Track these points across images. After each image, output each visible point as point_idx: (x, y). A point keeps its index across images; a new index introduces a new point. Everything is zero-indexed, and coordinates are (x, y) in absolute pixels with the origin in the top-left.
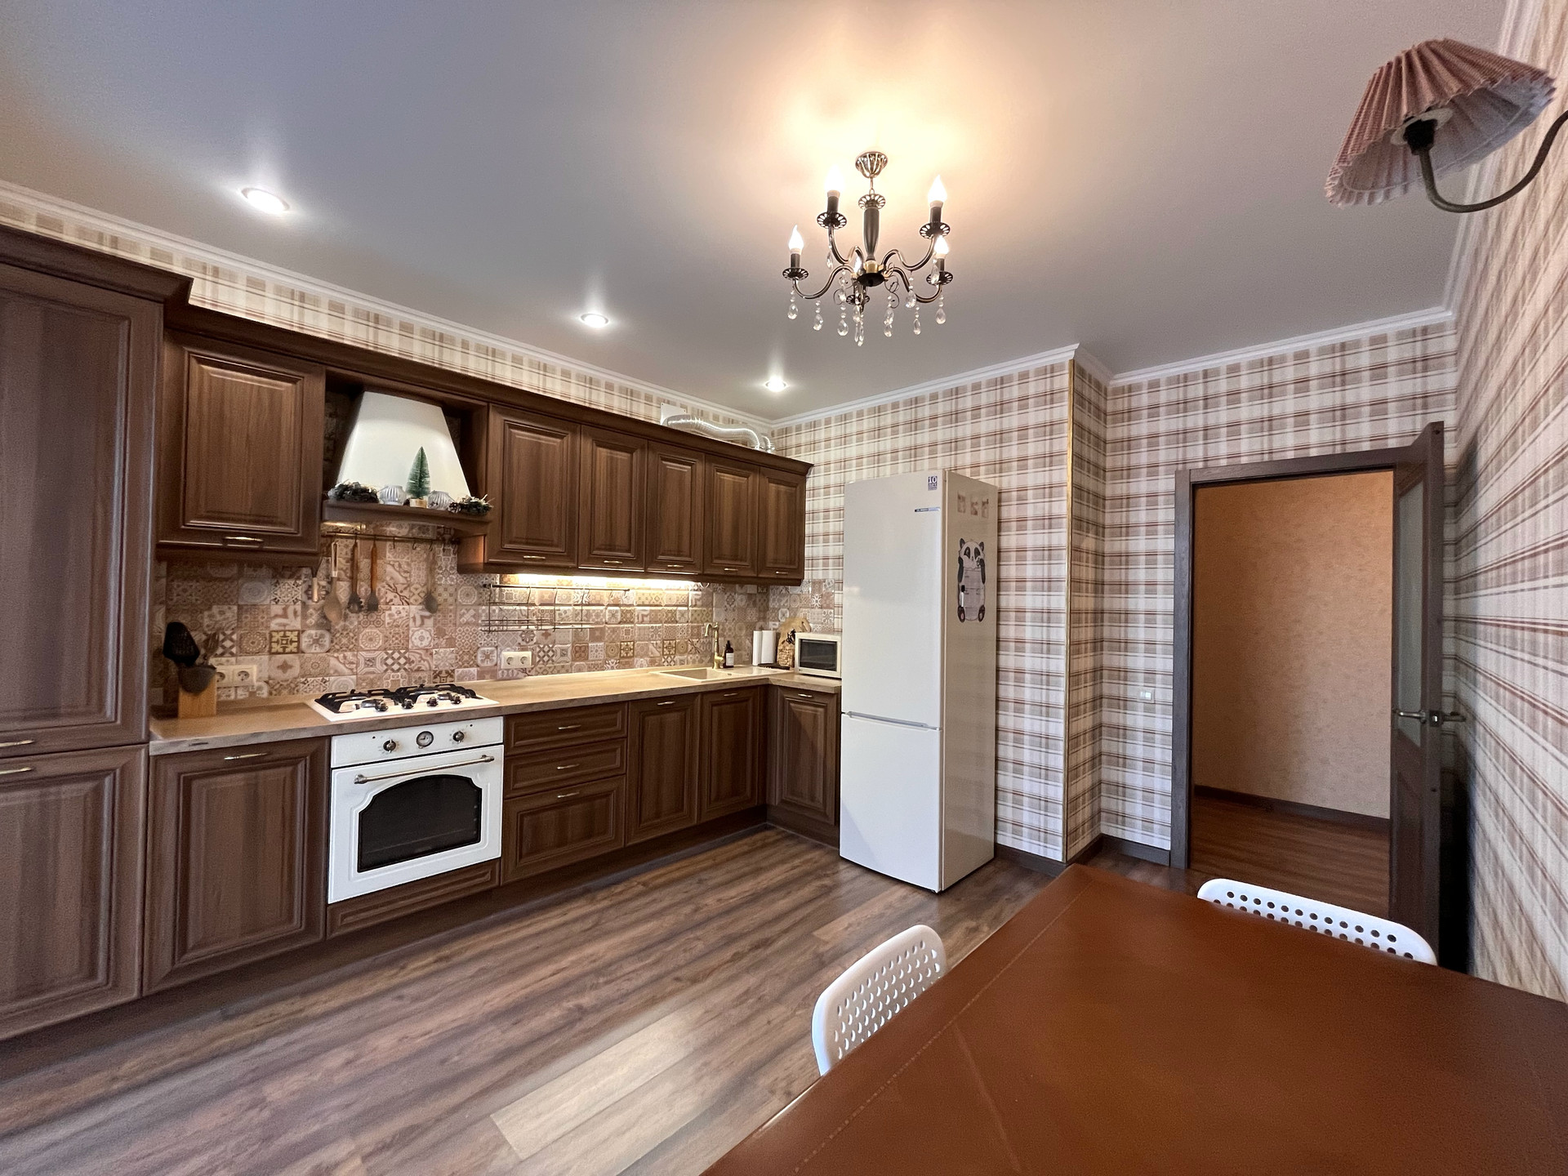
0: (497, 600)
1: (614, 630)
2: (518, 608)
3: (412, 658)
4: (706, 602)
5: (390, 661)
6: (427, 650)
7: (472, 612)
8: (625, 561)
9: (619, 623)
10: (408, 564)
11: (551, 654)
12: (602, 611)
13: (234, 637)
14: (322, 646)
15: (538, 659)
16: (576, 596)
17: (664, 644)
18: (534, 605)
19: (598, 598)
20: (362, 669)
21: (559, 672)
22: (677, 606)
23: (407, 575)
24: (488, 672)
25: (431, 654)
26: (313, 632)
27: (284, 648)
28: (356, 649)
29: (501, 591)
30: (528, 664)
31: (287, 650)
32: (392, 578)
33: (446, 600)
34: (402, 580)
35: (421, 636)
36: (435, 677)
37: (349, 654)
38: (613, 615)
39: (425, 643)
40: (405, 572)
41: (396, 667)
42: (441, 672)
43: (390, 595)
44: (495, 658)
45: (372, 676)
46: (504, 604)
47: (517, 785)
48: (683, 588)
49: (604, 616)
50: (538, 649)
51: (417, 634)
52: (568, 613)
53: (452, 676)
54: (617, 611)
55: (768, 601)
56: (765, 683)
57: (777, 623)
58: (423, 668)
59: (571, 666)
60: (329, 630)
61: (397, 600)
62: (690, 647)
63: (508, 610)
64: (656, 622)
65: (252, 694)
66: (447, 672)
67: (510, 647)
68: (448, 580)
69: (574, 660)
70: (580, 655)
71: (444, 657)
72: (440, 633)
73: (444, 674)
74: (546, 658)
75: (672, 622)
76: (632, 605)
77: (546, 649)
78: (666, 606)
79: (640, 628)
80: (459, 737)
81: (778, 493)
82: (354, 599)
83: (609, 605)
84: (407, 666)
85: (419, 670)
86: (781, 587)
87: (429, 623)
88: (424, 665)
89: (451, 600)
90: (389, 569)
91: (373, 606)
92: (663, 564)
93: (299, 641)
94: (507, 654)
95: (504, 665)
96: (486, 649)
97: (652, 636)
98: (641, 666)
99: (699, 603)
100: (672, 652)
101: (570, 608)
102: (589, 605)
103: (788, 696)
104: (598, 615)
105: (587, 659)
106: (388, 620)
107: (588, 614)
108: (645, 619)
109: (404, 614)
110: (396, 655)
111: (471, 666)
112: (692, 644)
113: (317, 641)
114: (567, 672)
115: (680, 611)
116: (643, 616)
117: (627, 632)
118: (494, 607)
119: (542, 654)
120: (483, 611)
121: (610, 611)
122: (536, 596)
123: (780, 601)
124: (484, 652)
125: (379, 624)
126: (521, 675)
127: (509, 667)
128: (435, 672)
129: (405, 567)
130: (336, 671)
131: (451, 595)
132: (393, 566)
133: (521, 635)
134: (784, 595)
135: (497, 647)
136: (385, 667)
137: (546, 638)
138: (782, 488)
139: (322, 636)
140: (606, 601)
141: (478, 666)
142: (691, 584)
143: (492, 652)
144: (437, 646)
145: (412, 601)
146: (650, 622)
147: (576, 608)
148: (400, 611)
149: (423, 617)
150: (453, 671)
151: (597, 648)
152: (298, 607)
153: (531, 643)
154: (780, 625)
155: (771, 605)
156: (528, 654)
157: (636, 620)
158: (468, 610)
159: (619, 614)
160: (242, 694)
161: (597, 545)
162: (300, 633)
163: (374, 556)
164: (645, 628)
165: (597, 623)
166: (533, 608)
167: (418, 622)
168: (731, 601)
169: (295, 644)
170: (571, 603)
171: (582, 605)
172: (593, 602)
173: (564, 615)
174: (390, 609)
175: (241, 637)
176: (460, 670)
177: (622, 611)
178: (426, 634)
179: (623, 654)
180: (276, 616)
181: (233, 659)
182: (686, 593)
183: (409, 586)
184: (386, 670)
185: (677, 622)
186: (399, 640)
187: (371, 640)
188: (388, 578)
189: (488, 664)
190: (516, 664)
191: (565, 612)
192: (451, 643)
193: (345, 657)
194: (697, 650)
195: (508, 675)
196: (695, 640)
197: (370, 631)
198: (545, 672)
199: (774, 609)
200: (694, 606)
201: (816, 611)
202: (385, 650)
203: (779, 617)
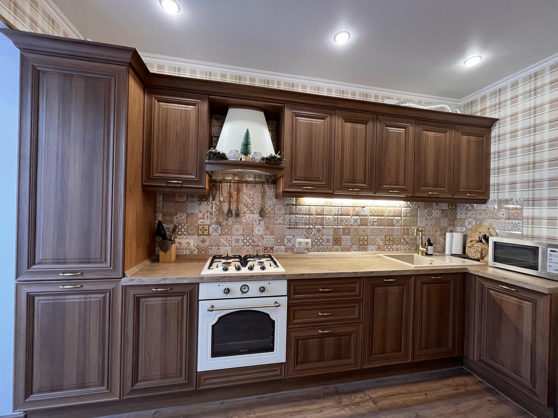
0: (294, 212)
1: (356, 229)
2: (304, 216)
3: (255, 240)
4: (414, 215)
5: (245, 241)
6: (261, 236)
7: (282, 218)
8: (362, 189)
9: (359, 225)
10: (253, 195)
11: (321, 241)
12: (349, 218)
13: (185, 227)
14: (217, 232)
15: (314, 243)
16: (335, 210)
17: (386, 238)
18: (312, 215)
19: (347, 211)
20: (234, 244)
21: (325, 251)
22: (394, 216)
23: (252, 199)
24: (289, 249)
25: (263, 238)
26: (214, 226)
27: (203, 233)
28: (231, 234)
29: (296, 207)
30: (310, 246)
31: (205, 234)
32: (246, 201)
33: (270, 212)
34: (250, 202)
35: (259, 230)
36: (265, 250)
37: (228, 237)
38: (356, 221)
39: (261, 233)
40: (252, 198)
41: (248, 244)
42: (267, 247)
43: (245, 209)
44: (293, 242)
45: (238, 248)
46: (297, 214)
47: (295, 321)
48: (398, 206)
49: (350, 221)
50: (315, 238)
51: (257, 228)
52: (331, 220)
53: (273, 250)
54: (358, 219)
55: (456, 214)
56: (464, 271)
57: (464, 228)
58: (260, 245)
59: (332, 248)
60: (220, 225)
61: (248, 212)
62: (402, 241)
63: (299, 217)
64: (381, 225)
65: (192, 252)
66: (270, 247)
67: (300, 236)
68: (271, 202)
69: (334, 245)
70: (337, 243)
71: (269, 240)
72: (267, 228)
73: (269, 249)
74: (319, 243)
75: (391, 226)
76: (367, 216)
77: (319, 238)
78: (387, 216)
79: (371, 229)
80: (262, 289)
81: (469, 142)
82: (230, 211)
83: (353, 215)
84: (252, 244)
85: (258, 246)
86: (468, 205)
87: (262, 223)
88: (260, 244)
89: (272, 212)
90: (245, 196)
91: (237, 215)
92: (387, 190)
93: (209, 230)
94: (299, 240)
95: (297, 245)
96: (288, 237)
97: (379, 233)
98: (372, 250)
99: (408, 215)
100: (391, 243)
101: (332, 216)
102: (342, 215)
103: (487, 285)
104: (347, 221)
105: (340, 245)
106: (244, 221)
107: (342, 220)
108: (375, 223)
109: (251, 218)
110: (248, 238)
111: (282, 245)
112: (404, 239)
113: (215, 230)
114: (330, 251)
115: (396, 219)
116: (373, 222)
117: (364, 230)
118: (293, 216)
119: (316, 241)
120: (288, 217)
121: (354, 219)
122: (313, 209)
123: (466, 214)
124: (287, 239)
125: (241, 223)
126: (306, 251)
127: (300, 247)
128: (265, 247)
129: (252, 196)
130: (223, 244)
131: (272, 209)
132: (247, 195)
133: (306, 231)
134: (470, 211)
135: (294, 236)
136: (243, 244)
137: (319, 233)
138: (472, 138)
139: (218, 228)
140: (351, 213)
141: (285, 245)
142: (402, 203)
143: (291, 239)
144: (266, 234)
145: (255, 212)
146: (377, 226)
147: (335, 216)
149: (259, 220)
150: (273, 247)
151: (346, 239)
152: (209, 214)
153: (310, 235)
154: (467, 230)
155: (459, 216)
156: (309, 240)
157: (369, 224)
158: (280, 217)
159: (359, 220)
160: (188, 252)
161: (345, 180)
162: (209, 226)
163: (238, 191)
164: (374, 229)
165: (346, 225)
166: (312, 216)
167: (258, 222)
168: (430, 214)
169: (207, 231)
170: (332, 214)
171: (338, 215)
172: (345, 214)
173: (328, 221)
174: (245, 216)
175: (188, 227)
176: (277, 247)
177: (361, 219)
178: (261, 229)
179: (361, 243)
180: (201, 218)
181: (185, 237)
182: (400, 208)
183: (253, 205)
184: (244, 245)
185: (394, 226)
186: (249, 232)
187: (237, 230)
188: (244, 201)
189: (290, 245)
190: (303, 246)
191: (329, 219)
192: (272, 233)
194: (407, 243)
195: (299, 251)
196: (406, 237)
197: (237, 226)
198: (318, 251)
199: (461, 219)
200: (404, 217)
201: (503, 220)
202: (243, 235)
203: (466, 224)
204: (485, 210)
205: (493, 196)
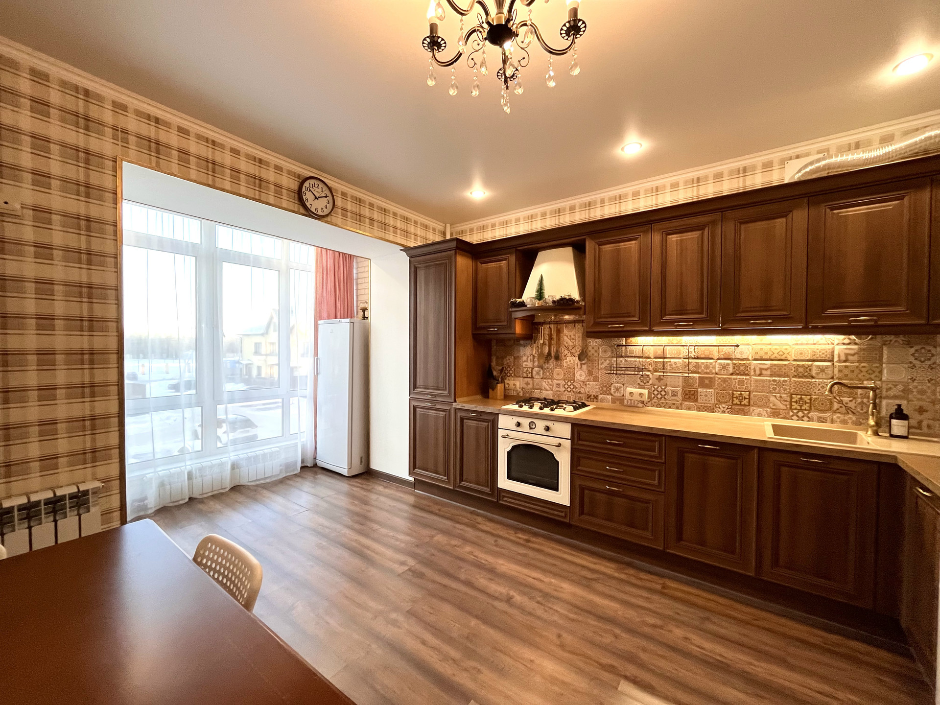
1: (724, 380)
5: (566, 386)
6: (584, 382)
7: (608, 362)
10: (575, 335)
13: (513, 369)
14: (539, 375)
15: (653, 396)
16: (684, 352)
17: (792, 398)
20: (555, 389)
21: (670, 407)
22: (814, 361)
23: (574, 341)
25: (586, 385)
26: (537, 369)
27: (527, 375)
28: (552, 379)
32: (567, 343)
33: (593, 354)
34: (571, 344)
35: (581, 375)
36: (588, 398)
37: (550, 381)
38: (724, 367)
39: (583, 378)
41: (569, 389)
42: (591, 396)
44: (622, 391)
45: (559, 393)
46: (628, 357)
47: (579, 468)
48: (811, 342)
49: (714, 367)
51: (579, 373)
53: (597, 399)
54: (728, 364)
58: (582, 392)
60: (542, 368)
61: (569, 354)
62: (836, 406)
64: (780, 376)
65: (518, 394)
66: (594, 396)
69: (684, 400)
70: (689, 397)
72: (590, 373)
75: (806, 377)
76: (747, 359)
78: (795, 360)
79: (756, 381)
80: (548, 429)
83: (719, 359)
85: (580, 392)
87: (585, 367)
88: (582, 390)
89: (596, 354)
90: (565, 338)
93: (532, 373)
94: (630, 389)
95: (628, 396)
97: (774, 389)
98: (760, 415)
100: (806, 407)
104: (707, 367)
105: (696, 400)
106: (565, 365)
108: (764, 372)
109: (572, 362)
110: (569, 384)
111: (608, 394)
112: (841, 402)
113: (538, 373)
115: (818, 367)
116: (761, 369)
117: (741, 382)
121: (720, 364)
124: (615, 387)
125: (561, 366)
127: (631, 398)
128: (588, 395)
129: (573, 337)
132: (567, 336)
135: (623, 385)
136: (564, 389)
139: (540, 371)
140: (716, 355)
141: (612, 395)
143: (620, 387)
144: (588, 380)
145: (576, 355)
147: (685, 360)
148: (570, 360)
149: (581, 364)
150: (597, 396)
152: (532, 357)
153: (647, 384)
156: (645, 392)
159: (731, 367)
160: (515, 394)
162: (532, 369)
163: (559, 332)
166: (649, 360)
169: (530, 374)
172: (703, 356)
173: (674, 366)
174: (566, 359)
175: (514, 369)
176: (602, 396)
177: (735, 364)
178: (583, 373)
180: (525, 361)
181: (512, 379)
182: (831, 347)
184: (564, 391)
185: (813, 377)
186: (570, 378)
188: (565, 343)
189: (617, 394)
190: (636, 397)
191: (675, 363)
192: (596, 379)
193: (548, 382)
194: (848, 411)
195: (631, 403)
197: (557, 370)
198: (659, 406)
200: (839, 361)
202: (564, 380)
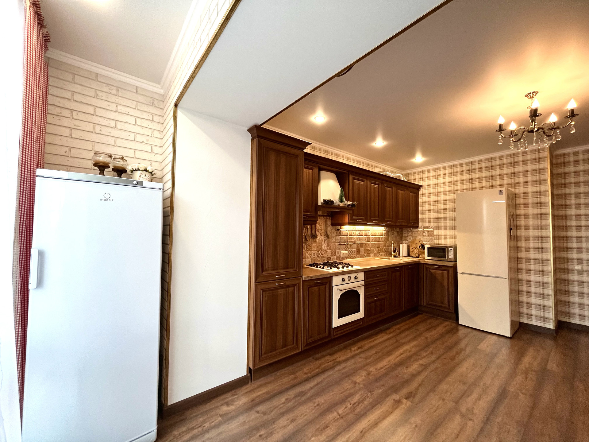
1: (366, 244)
2: (344, 237)
3: (323, 253)
4: (387, 234)
5: (318, 254)
6: (325, 251)
10: (322, 224)
11: (352, 252)
17: (377, 249)
18: (348, 236)
19: (362, 233)
20: (312, 256)
21: (354, 258)
22: (380, 236)
24: (338, 258)
28: (311, 250)
29: (341, 231)
30: (347, 255)
34: (320, 229)
38: (366, 239)
39: (325, 248)
40: (321, 226)
43: (318, 233)
44: (340, 253)
45: (314, 259)
50: (349, 250)
51: (323, 245)
52: (355, 239)
55: (402, 234)
57: (407, 242)
59: (356, 256)
61: (319, 235)
62: (384, 250)
63: (342, 238)
67: (343, 249)
68: (330, 228)
69: (357, 254)
71: (329, 253)
72: (328, 245)
73: (329, 258)
74: (351, 254)
76: (370, 236)
77: (351, 250)
78: (378, 236)
80: (356, 278)
82: (312, 234)
83: (364, 236)
84: (321, 256)
85: (324, 257)
86: (408, 229)
87: (326, 242)
94: (343, 252)
95: (342, 255)
96: (338, 250)
97: (375, 246)
98: (372, 256)
99: (386, 235)
101: (356, 237)
102: (360, 236)
105: (360, 254)
106: (317, 241)
107: (360, 239)
110: (319, 252)
111: (334, 256)
114: (355, 258)
115: (381, 238)
116: (372, 239)
117: (369, 245)
119: (350, 252)
122: (348, 233)
123: (408, 234)
125: (315, 242)
126: (345, 259)
130: (307, 257)
131: (330, 233)
132: (319, 224)
133: (345, 246)
134: (410, 232)
135: (340, 250)
137: (351, 247)
139: (305, 246)
140: (364, 234)
142: (383, 228)
144: (327, 249)
145: (322, 235)
146: (374, 241)
148: (320, 238)
149: (325, 240)
151: (362, 250)
153: (347, 248)
156: (347, 252)
157: (371, 241)
158: (334, 238)
165: (362, 242)
167: (324, 242)
168: (393, 234)
170: (356, 235)
171: (358, 236)
174: (318, 238)
177: (368, 238)
178: (325, 246)
182: (382, 231)
183: (322, 230)
184: (317, 257)
185: (380, 241)
186: (319, 249)
187: (314, 247)
188: (318, 229)
192: (330, 248)
193: (309, 253)
196: (385, 248)
197: (314, 244)
198: (351, 258)
199: (405, 236)
200: (384, 236)
201: (426, 237)
202: (317, 251)
203: (408, 239)
204: (417, 232)
205: (421, 224)
